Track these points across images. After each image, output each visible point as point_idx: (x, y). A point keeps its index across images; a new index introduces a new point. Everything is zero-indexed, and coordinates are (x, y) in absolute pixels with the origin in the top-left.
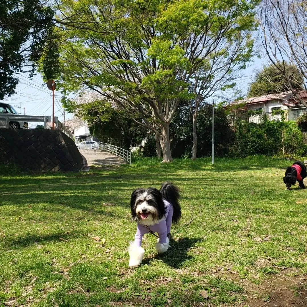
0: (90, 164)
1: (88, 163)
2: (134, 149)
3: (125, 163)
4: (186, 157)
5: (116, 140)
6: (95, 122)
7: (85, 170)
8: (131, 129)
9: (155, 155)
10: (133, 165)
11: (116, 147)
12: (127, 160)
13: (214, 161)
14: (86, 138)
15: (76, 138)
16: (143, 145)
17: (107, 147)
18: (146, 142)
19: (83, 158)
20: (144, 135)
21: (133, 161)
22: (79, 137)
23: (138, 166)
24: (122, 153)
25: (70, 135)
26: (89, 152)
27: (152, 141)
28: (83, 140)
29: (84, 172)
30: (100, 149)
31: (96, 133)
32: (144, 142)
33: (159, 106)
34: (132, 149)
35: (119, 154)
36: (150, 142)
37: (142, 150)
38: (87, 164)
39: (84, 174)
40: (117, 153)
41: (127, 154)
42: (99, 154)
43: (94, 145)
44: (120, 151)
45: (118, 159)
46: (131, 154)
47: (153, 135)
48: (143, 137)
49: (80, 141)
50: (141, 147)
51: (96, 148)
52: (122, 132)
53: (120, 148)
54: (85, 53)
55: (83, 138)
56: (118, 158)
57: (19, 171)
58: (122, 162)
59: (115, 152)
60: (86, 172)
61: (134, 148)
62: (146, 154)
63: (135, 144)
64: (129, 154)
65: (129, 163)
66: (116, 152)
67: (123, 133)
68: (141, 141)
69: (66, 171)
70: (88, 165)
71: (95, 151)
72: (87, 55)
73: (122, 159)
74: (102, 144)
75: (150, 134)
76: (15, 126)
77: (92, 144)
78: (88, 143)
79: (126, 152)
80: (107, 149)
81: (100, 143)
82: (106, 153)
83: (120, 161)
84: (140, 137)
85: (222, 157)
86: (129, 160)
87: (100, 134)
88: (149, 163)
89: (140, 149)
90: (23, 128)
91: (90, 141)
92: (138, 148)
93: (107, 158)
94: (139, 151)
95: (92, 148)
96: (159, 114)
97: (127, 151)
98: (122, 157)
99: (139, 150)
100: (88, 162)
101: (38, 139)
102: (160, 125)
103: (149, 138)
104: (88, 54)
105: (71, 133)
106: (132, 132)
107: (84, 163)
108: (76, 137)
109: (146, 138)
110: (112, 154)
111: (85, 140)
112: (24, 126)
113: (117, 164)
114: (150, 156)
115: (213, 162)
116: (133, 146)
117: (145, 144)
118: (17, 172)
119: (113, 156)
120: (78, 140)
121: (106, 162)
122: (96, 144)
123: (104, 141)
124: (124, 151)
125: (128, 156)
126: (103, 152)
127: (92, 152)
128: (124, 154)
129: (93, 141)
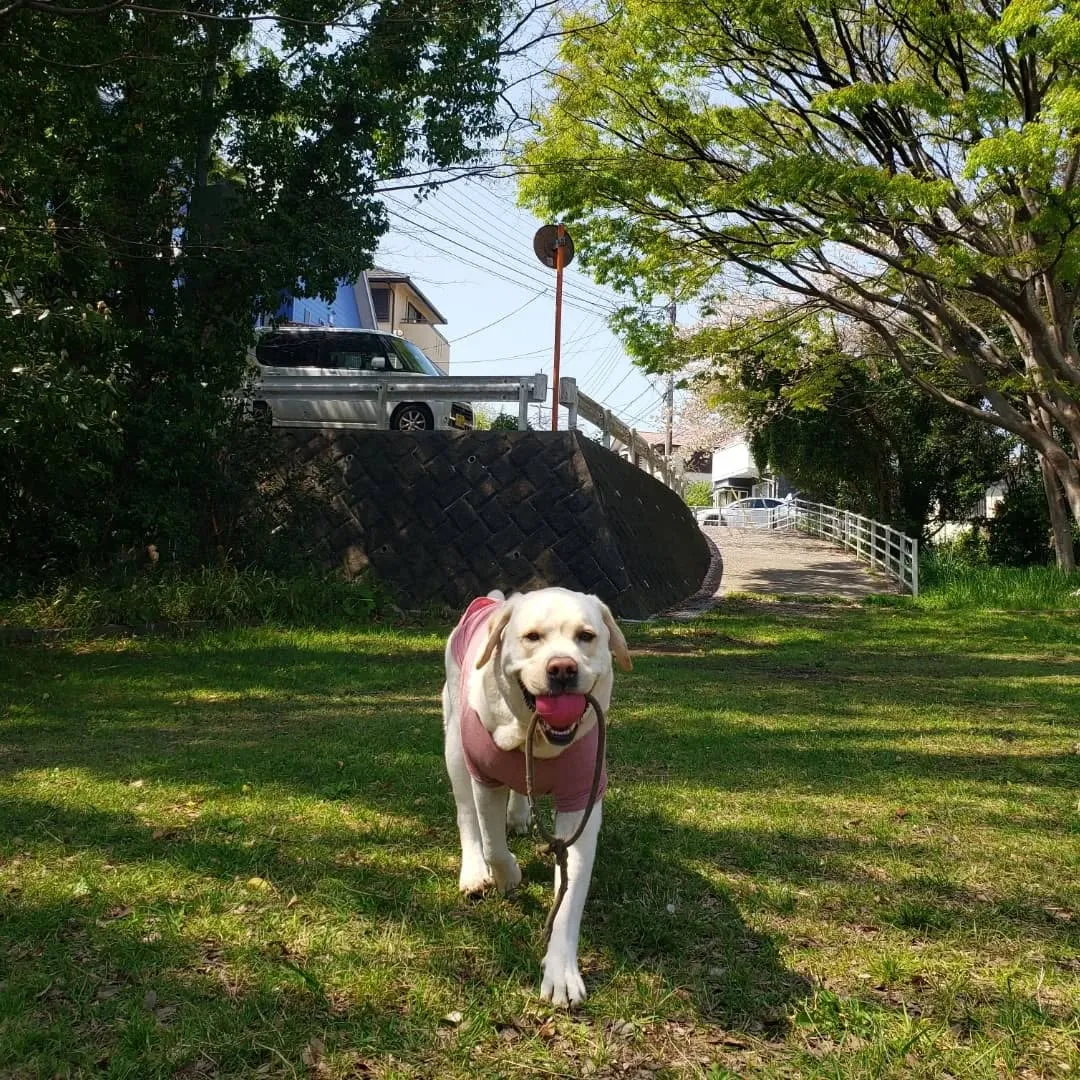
0: (727, 589)
1: (723, 582)
2: (949, 533)
3: (892, 592)
6: (771, 413)
8: (930, 442)
10: (926, 602)
11: (860, 518)
12: (901, 576)
14: (754, 487)
15: (718, 486)
16: (990, 514)
17: (826, 521)
18: (1000, 498)
20: (990, 467)
22: (726, 484)
23: (950, 606)
24: (883, 545)
26: (750, 540)
28: (743, 496)
30: (797, 528)
31: (775, 464)
32: (992, 501)
33: (1058, 320)
34: (940, 533)
35: (868, 549)
36: (1021, 498)
37: (983, 533)
38: (716, 586)
40: (863, 546)
41: (901, 548)
42: (792, 546)
43: (776, 514)
44: (873, 534)
45: (864, 570)
46: (915, 549)
48: (991, 479)
49: (729, 496)
50: (978, 522)
51: (784, 522)
54: (715, 120)
55: (742, 485)
56: (863, 565)
58: (880, 587)
59: (854, 541)
60: (675, 623)
61: (949, 526)
64: (909, 547)
65: (910, 592)
66: (859, 539)
68: (979, 496)
70: (719, 593)
72: (725, 129)
73: (882, 569)
74: (805, 506)
77: (771, 509)
78: (759, 504)
79: (896, 539)
82: (820, 543)
83: (870, 580)
84: (973, 475)
86: (909, 577)
88: (1012, 597)
89: (976, 531)
91: (764, 498)
92: (968, 528)
93: (813, 566)
94: (970, 542)
95: (770, 523)
96: (1057, 355)
97: (901, 535)
98: (880, 562)
99: (968, 536)
101: (489, 470)
102: (1068, 412)
103: (1014, 482)
104: (730, 127)
106: (934, 459)
107: (707, 580)
108: (717, 483)
109: (1002, 484)
110: (841, 548)
111: (750, 495)
113: (856, 591)
114: (1022, 563)
116: (942, 518)
117: (999, 507)
119: (846, 558)
120: (725, 494)
121: (808, 580)
122: (789, 509)
123: (816, 495)
124: (888, 534)
125: (907, 557)
126: (809, 542)
127: (765, 539)
128: (888, 548)
129: (777, 499)
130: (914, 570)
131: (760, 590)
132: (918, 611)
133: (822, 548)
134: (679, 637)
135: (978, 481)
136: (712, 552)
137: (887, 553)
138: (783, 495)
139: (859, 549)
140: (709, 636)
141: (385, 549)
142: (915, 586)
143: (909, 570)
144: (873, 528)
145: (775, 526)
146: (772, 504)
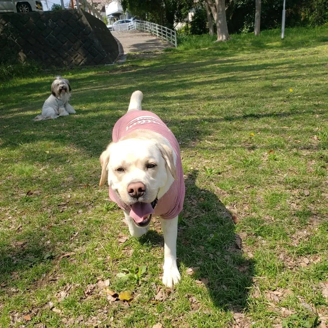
0: (126, 51)
1: (124, 50)
2: (179, 26)
3: (169, 47)
4: (245, 30)
5: (155, 15)
7: (120, 61)
9: (206, 31)
10: (179, 49)
11: (157, 25)
12: (171, 42)
13: (285, 33)
14: (120, 16)
15: (109, 17)
16: (190, 19)
17: (146, 26)
18: (193, 14)
19: (118, 44)
20: (190, 5)
21: (179, 42)
22: (111, 16)
23: (185, 49)
24: (165, 33)
25: (99, 14)
26: (125, 35)
27: (200, 13)
28: (117, 20)
29: (119, 64)
30: (137, 29)
31: (131, 9)
32: (191, 14)
34: (177, 26)
35: (161, 35)
36: (199, 14)
37: (190, 26)
38: (123, 52)
39: (119, 66)
40: (159, 33)
41: (171, 34)
42: (138, 36)
43: (130, 25)
44: (161, 30)
45: (160, 41)
46: (175, 34)
47: (202, 5)
48: (190, 8)
49: (113, 20)
50: (187, 22)
51: (133, 28)
52: (162, 4)
53: (161, 26)
55: (117, 16)
56: (159, 39)
57: (41, 69)
58: (165, 45)
59: (156, 32)
60: (123, 63)
61: (179, 24)
62: (194, 31)
63: (180, 19)
64: (173, 33)
65: (174, 46)
67: (164, 5)
68: (187, 15)
69: (97, 65)
70: (125, 53)
71: (132, 32)
73: (165, 40)
74: (139, 22)
75: (198, 2)
76: (25, 9)
77: (127, 23)
78: (123, 22)
79: (169, 31)
80: (146, 29)
81: (137, 22)
83: (162, 44)
85: (293, 27)
86: (174, 42)
87: (135, 9)
88: (200, 44)
89: (187, 25)
90: (37, 10)
91: (124, 20)
92: (184, 25)
93: (147, 41)
94: (186, 29)
95: (128, 28)
97: (171, 30)
98: (164, 38)
99: (185, 27)
100: (124, 48)
101: (57, 24)
103: (197, 9)
105: (99, 12)
107: (119, 50)
108: (108, 16)
109: (194, 10)
110: (152, 35)
111: (119, 19)
112: (37, 8)
113: (160, 48)
114: (200, 33)
115: (282, 36)
116: (177, 22)
117: (193, 17)
118: (38, 72)
119: (154, 38)
120: (111, 19)
121: (147, 46)
122: (133, 23)
123: (141, 18)
124: (166, 30)
125: (173, 37)
126: (142, 33)
127: (129, 34)
128: (167, 34)
129: (128, 20)
130: (175, 40)
131: (135, 51)
132: (178, 51)
133: (146, 35)
134: (126, 67)
135: (187, 9)
136: (117, 41)
137: (167, 35)
138: (130, 18)
139: (158, 35)
140: (133, 66)
141: (31, 53)
142: (176, 44)
143: (174, 40)
144: (162, 28)
145: (129, 29)
146: (127, 22)
